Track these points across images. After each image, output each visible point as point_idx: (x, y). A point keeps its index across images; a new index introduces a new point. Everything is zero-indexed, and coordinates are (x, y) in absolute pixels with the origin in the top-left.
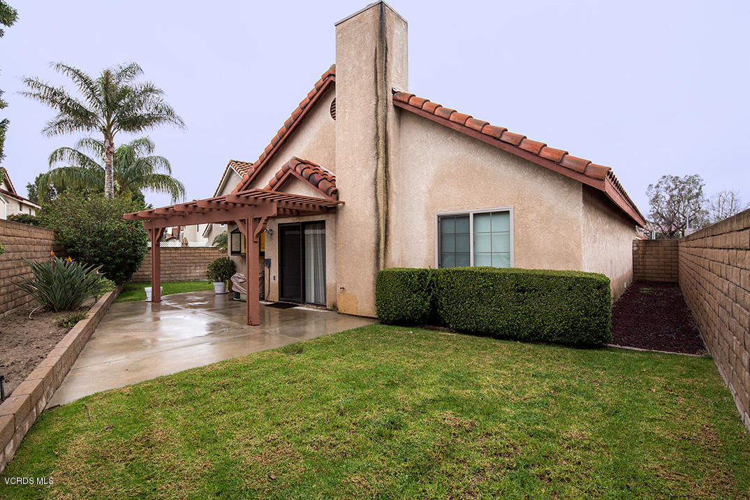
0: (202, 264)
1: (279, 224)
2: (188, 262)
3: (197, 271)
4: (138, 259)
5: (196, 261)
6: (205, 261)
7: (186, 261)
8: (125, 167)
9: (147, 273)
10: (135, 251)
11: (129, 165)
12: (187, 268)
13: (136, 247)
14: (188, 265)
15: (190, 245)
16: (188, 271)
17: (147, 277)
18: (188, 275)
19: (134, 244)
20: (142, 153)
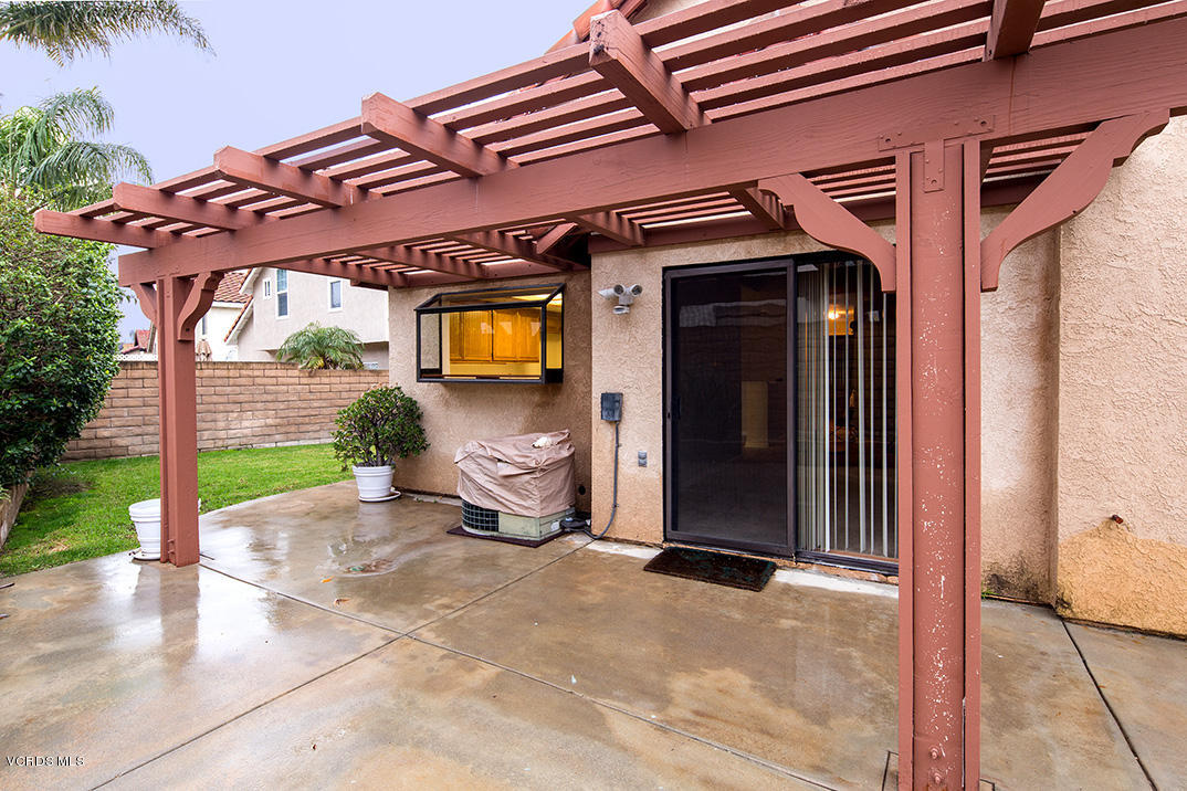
0: (259, 405)
1: (665, 269)
2: (221, 399)
3: (246, 424)
4: (86, 396)
5: (241, 398)
6: (265, 397)
7: (215, 399)
8: (32, 163)
9: (106, 433)
10: (79, 368)
11: (42, 156)
12: (220, 416)
13: (84, 355)
14: (221, 407)
15: (214, 358)
16: (221, 424)
17: (107, 443)
18: (222, 434)
19: (73, 344)
20: (78, 130)
